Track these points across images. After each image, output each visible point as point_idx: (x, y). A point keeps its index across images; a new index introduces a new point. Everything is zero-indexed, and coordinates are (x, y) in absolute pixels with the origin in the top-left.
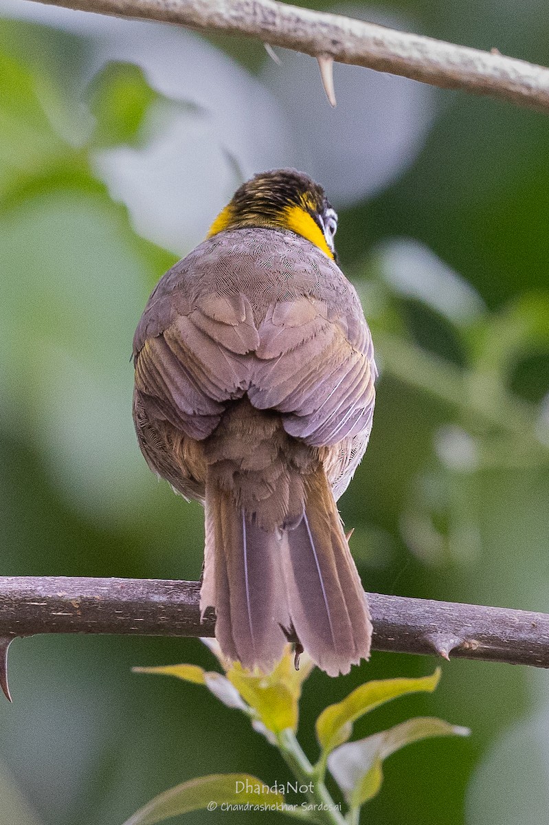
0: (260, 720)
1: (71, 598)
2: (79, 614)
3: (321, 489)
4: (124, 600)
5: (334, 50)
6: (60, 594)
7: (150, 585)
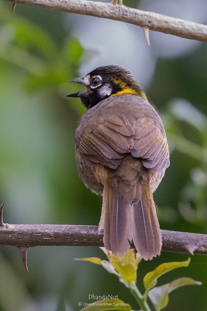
0: (122, 278)
1: (50, 232)
2: (54, 238)
3: (148, 190)
4: (70, 233)
5: (149, 25)
6: (46, 231)
7: (80, 227)
